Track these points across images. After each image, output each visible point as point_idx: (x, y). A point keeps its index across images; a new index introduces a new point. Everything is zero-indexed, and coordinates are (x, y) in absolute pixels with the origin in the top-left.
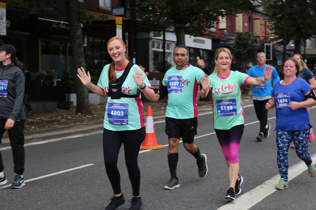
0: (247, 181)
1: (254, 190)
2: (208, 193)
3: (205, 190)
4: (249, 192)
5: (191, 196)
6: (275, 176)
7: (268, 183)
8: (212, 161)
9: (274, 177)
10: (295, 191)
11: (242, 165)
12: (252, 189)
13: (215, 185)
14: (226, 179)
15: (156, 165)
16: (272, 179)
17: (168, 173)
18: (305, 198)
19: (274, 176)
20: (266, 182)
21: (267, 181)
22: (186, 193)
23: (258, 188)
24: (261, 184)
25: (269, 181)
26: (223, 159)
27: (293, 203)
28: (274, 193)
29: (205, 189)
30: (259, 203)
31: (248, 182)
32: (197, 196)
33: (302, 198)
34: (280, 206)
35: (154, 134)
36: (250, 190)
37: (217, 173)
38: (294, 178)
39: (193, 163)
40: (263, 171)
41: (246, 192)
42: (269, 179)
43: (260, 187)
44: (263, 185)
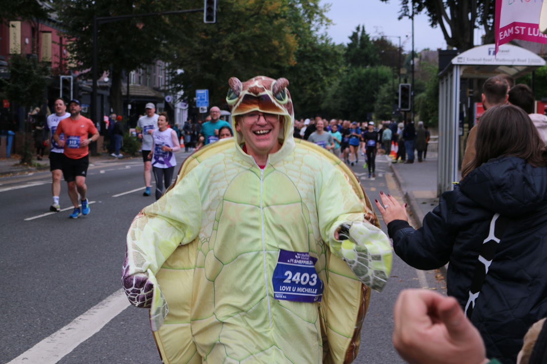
0: (44, 317)
1: (58, 332)
4: (49, 337)
6: (92, 308)
7: (79, 320)
9: (89, 310)
10: (126, 333)
11: (33, 291)
12: (53, 333)
14: (7, 316)
16: (86, 313)
18: (145, 345)
19: (90, 308)
20: (76, 319)
21: (79, 317)
23: (64, 329)
24: (69, 322)
25: (81, 317)
27: (124, 354)
28: (91, 337)
30: (67, 355)
31: (45, 320)
33: (138, 345)
34: (105, 359)
36: (51, 334)
38: (124, 311)
40: (70, 300)
41: (43, 338)
42: (82, 314)
43: (68, 328)
44: (72, 325)
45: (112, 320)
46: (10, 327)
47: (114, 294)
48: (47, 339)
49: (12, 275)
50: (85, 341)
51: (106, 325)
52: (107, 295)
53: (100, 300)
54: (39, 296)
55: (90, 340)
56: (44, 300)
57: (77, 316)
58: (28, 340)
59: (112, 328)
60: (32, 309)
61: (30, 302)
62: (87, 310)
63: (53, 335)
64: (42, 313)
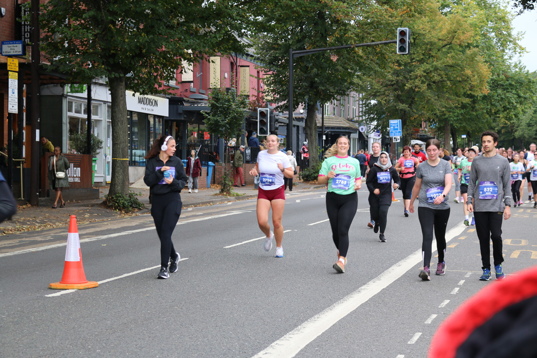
0: (242, 342)
6: (288, 334)
7: (276, 345)
8: (182, 309)
9: (285, 336)
11: (232, 316)
14: (207, 340)
15: (88, 317)
16: (283, 338)
17: (108, 331)
19: (285, 334)
20: (273, 344)
21: (275, 343)
23: (261, 354)
24: (266, 347)
25: (278, 342)
31: (243, 344)
35: (82, 263)
37: (191, 329)
38: (318, 337)
39: (149, 313)
40: (266, 325)
42: (278, 339)
43: (265, 352)
44: (269, 350)
45: (307, 346)
47: (309, 320)
49: (212, 300)
51: (302, 350)
52: (303, 321)
53: (296, 326)
54: (237, 321)
56: (242, 325)
57: (274, 341)
59: (307, 354)
60: (231, 334)
61: (229, 327)
62: (283, 336)
64: (240, 337)
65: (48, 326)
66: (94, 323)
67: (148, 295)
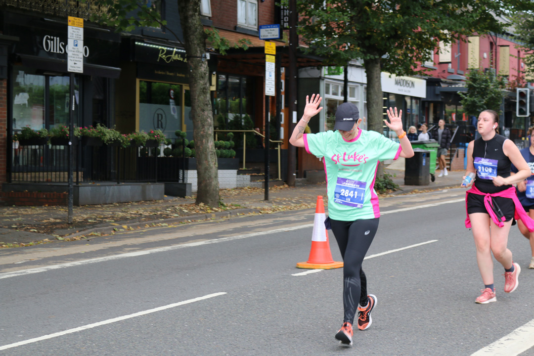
0: (484, 327)
1: (497, 342)
2: (417, 347)
3: (413, 342)
4: (488, 347)
5: (389, 352)
7: (519, 332)
8: (425, 291)
9: (530, 322)
12: (492, 342)
13: (430, 333)
14: (448, 323)
15: (331, 297)
16: (527, 324)
19: (531, 320)
20: (516, 330)
21: (519, 328)
22: (381, 346)
23: (502, 340)
24: (508, 333)
25: (522, 328)
26: (442, 289)
29: (412, 340)
31: (485, 329)
32: (398, 352)
35: (328, 243)
36: (489, 344)
37: (433, 312)
39: (392, 295)
40: (511, 311)
41: (482, 347)
42: (522, 325)
43: (507, 338)
44: (511, 336)
46: (451, 335)
48: (485, 349)
49: (457, 283)
50: (522, 353)
55: (528, 352)
57: (517, 327)
58: (466, 348)
60: (474, 318)
61: (472, 311)
62: (528, 322)
63: (492, 344)
64: (483, 322)
65: (291, 305)
66: (337, 303)
67: (393, 276)
